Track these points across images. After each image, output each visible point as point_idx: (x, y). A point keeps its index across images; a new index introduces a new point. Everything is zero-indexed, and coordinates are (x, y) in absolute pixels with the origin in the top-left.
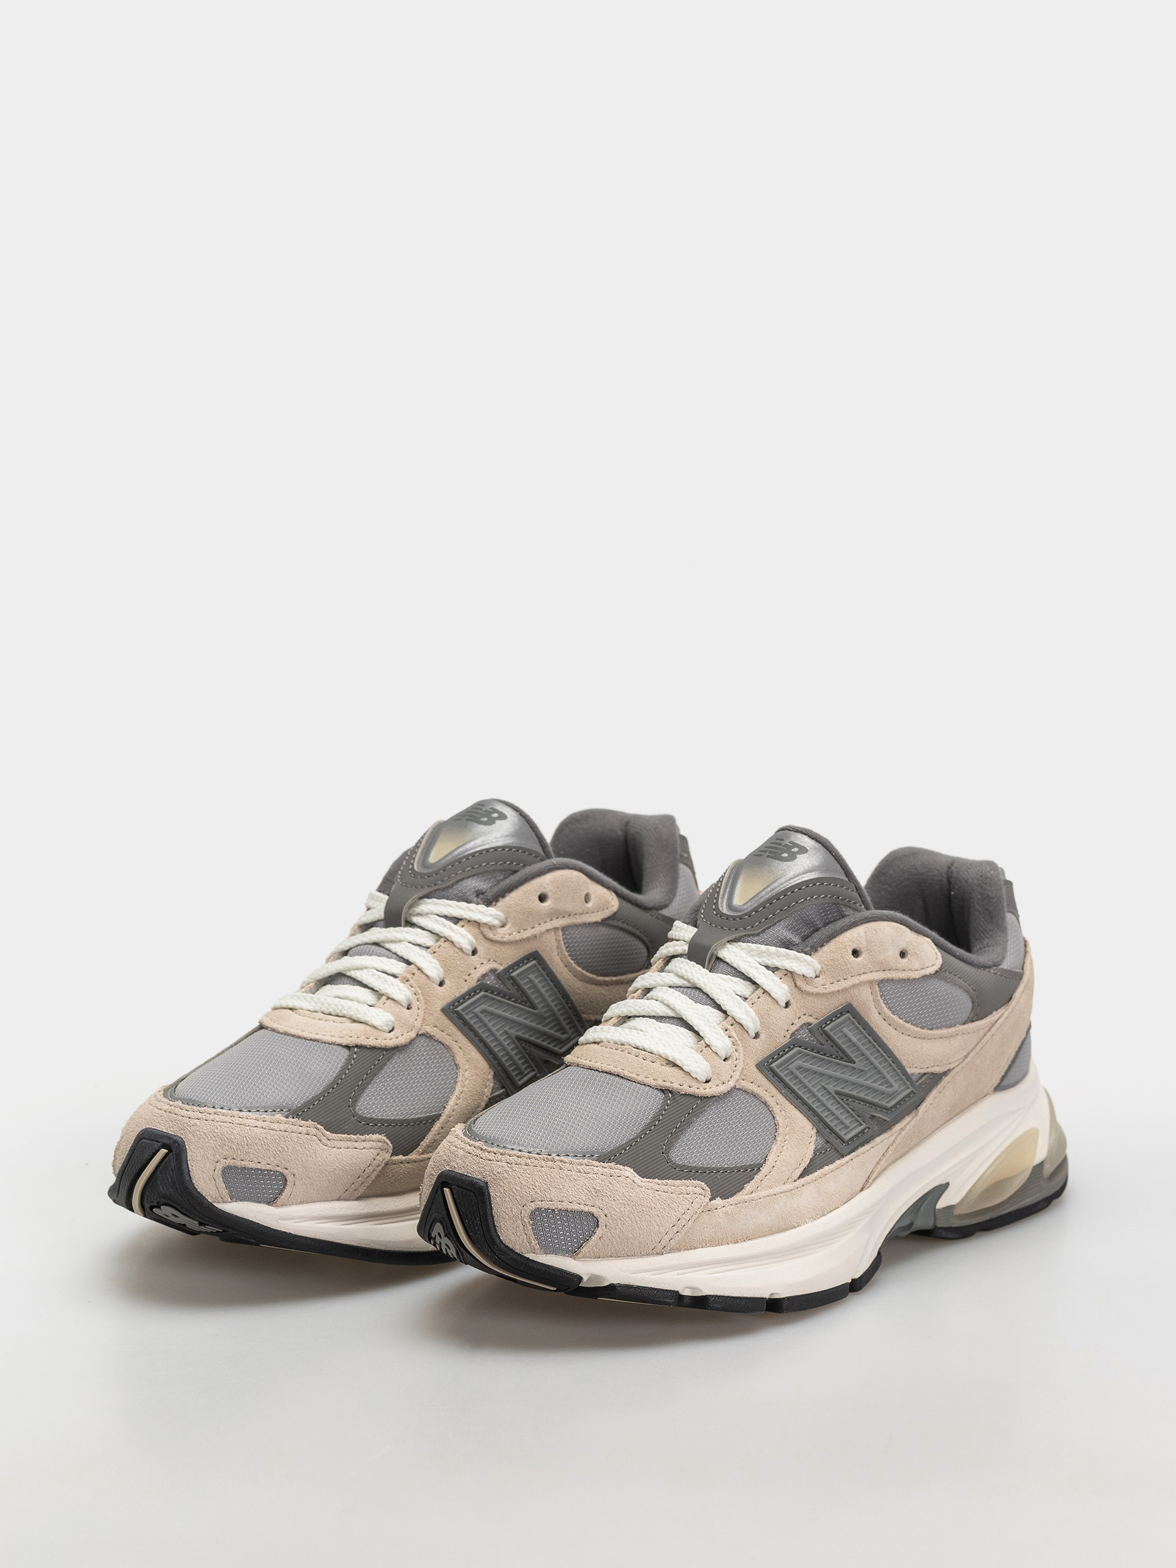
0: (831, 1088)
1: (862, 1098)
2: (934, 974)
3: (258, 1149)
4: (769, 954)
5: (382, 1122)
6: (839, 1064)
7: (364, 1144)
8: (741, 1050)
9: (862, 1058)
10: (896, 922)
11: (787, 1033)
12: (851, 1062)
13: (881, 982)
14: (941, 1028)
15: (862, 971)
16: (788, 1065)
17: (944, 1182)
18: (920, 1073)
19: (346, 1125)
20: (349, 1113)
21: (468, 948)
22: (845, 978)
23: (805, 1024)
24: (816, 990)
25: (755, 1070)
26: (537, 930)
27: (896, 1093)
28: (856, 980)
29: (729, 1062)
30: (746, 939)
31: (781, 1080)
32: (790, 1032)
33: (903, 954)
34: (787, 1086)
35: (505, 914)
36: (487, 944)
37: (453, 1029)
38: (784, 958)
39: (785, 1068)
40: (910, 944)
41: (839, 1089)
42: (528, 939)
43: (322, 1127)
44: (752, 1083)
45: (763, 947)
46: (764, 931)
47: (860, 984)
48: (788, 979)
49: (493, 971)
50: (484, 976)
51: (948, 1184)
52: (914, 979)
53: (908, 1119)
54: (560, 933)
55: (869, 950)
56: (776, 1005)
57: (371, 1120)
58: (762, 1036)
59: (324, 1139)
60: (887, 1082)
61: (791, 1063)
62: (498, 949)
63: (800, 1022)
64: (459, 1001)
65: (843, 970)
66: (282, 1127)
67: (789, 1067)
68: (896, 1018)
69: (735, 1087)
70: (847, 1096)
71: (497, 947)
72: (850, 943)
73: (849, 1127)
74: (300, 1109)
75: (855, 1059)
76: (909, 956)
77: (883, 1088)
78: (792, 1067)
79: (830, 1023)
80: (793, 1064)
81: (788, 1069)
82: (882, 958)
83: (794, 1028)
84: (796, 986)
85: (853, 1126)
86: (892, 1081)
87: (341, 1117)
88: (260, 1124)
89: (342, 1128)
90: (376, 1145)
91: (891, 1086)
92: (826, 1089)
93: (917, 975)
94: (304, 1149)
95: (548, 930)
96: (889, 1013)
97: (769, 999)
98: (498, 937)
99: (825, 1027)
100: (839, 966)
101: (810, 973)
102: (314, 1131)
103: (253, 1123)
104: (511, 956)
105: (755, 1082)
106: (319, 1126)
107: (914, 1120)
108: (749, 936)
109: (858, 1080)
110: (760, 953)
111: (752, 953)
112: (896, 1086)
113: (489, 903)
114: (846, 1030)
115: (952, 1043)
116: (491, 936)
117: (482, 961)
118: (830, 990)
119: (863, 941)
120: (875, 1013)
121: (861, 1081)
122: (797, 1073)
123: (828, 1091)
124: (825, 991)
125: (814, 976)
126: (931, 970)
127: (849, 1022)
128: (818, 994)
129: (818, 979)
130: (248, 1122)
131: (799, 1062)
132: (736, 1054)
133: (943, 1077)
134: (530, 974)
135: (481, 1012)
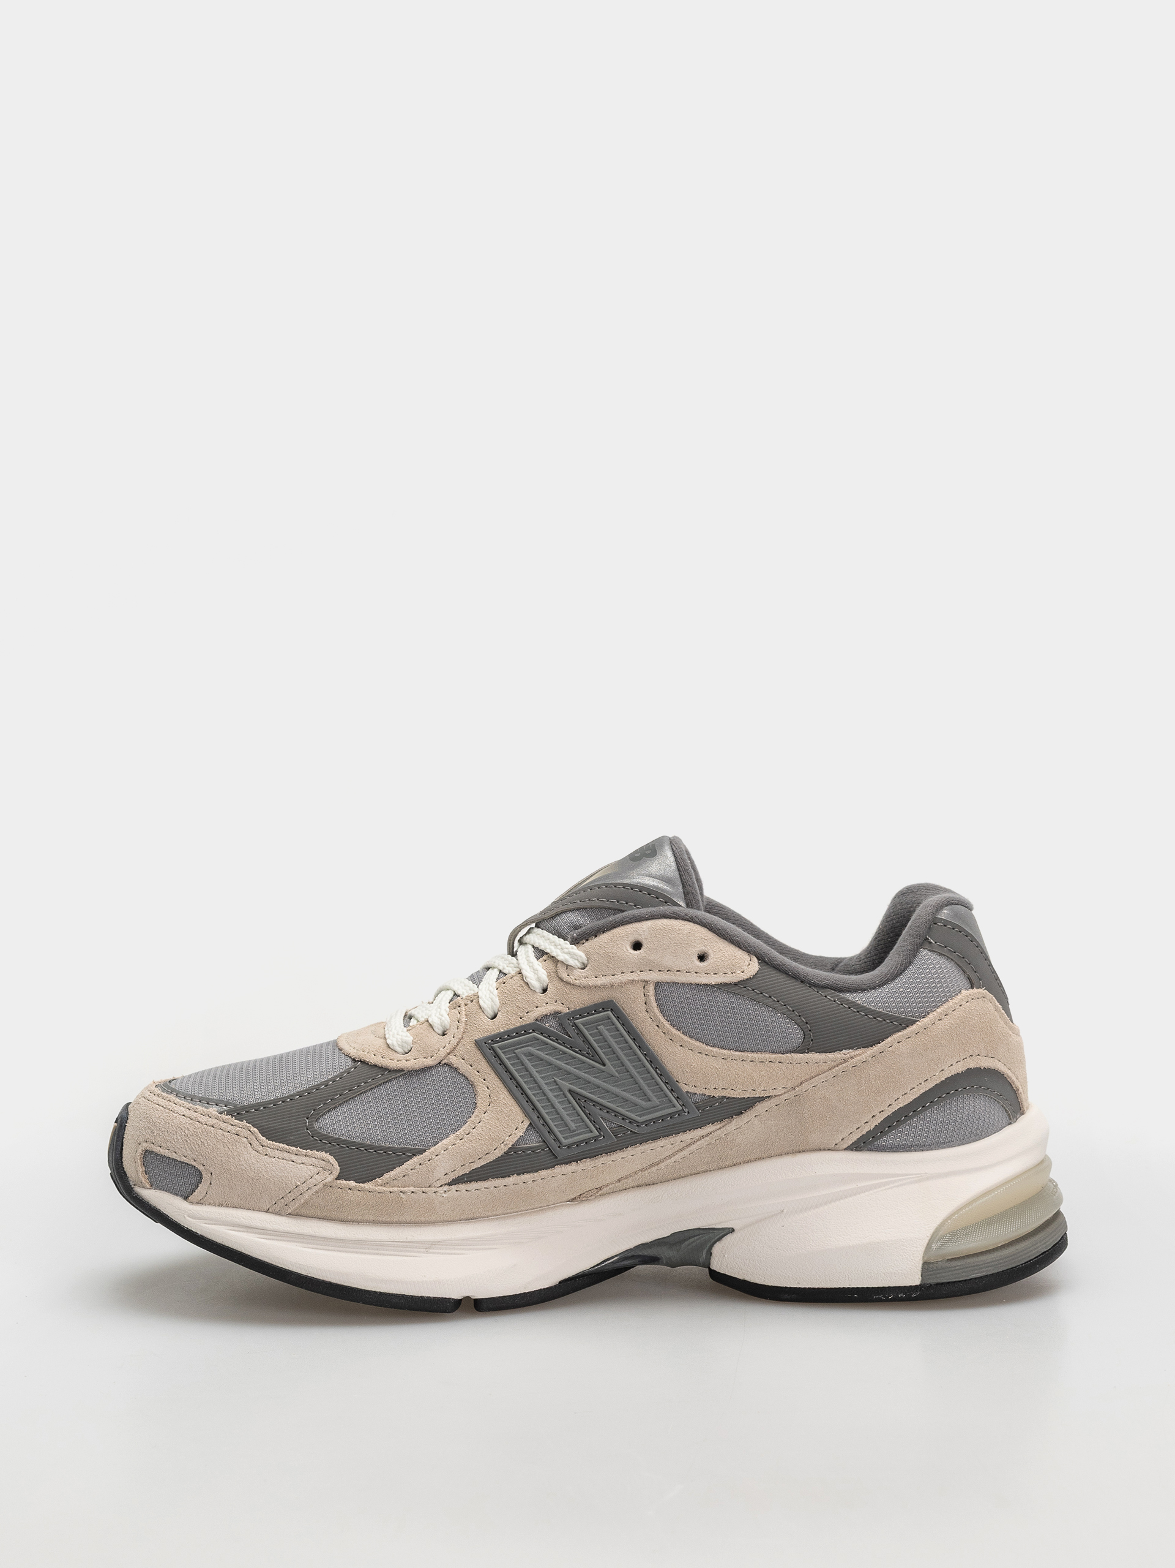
0: (565, 1085)
1: (604, 1105)
3: (177, 1139)
5: (339, 1141)
6: (585, 1062)
7: (304, 1159)
9: (616, 1062)
12: (601, 1064)
16: (517, 1049)
19: (291, 1136)
20: (303, 1123)
21: (537, 985)
26: (619, 978)
27: (654, 1109)
31: (502, 1064)
34: (507, 1071)
35: (587, 955)
36: (560, 985)
37: (483, 1065)
39: (512, 1050)
41: (575, 1088)
42: (604, 987)
43: (256, 1130)
49: (556, 1014)
50: (546, 1017)
54: (651, 988)
57: (326, 1137)
59: (255, 1143)
60: (645, 1095)
62: (568, 991)
64: (501, 1037)
66: (211, 1121)
70: (585, 1098)
71: (567, 989)
73: (574, 1131)
74: (245, 1109)
75: (606, 1061)
77: (636, 1100)
78: (520, 1052)
79: (585, 1016)
80: (522, 1049)
85: (580, 1131)
87: (290, 1126)
88: (187, 1113)
89: (285, 1137)
90: (317, 1163)
91: (649, 1100)
92: (557, 1085)
94: (227, 1149)
95: (633, 981)
98: (571, 979)
99: (577, 1019)
102: (246, 1133)
103: (182, 1110)
104: (579, 1000)
106: (254, 1129)
109: (605, 1083)
113: (575, 942)
114: (602, 1028)
116: (564, 975)
117: (548, 1000)
121: (608, 1085)
122: (525, 1060)
123: (559, 1088)
130: (177, 1108)
131: (533, 1050)
134: (602, 1024)
135: (525, 1054)
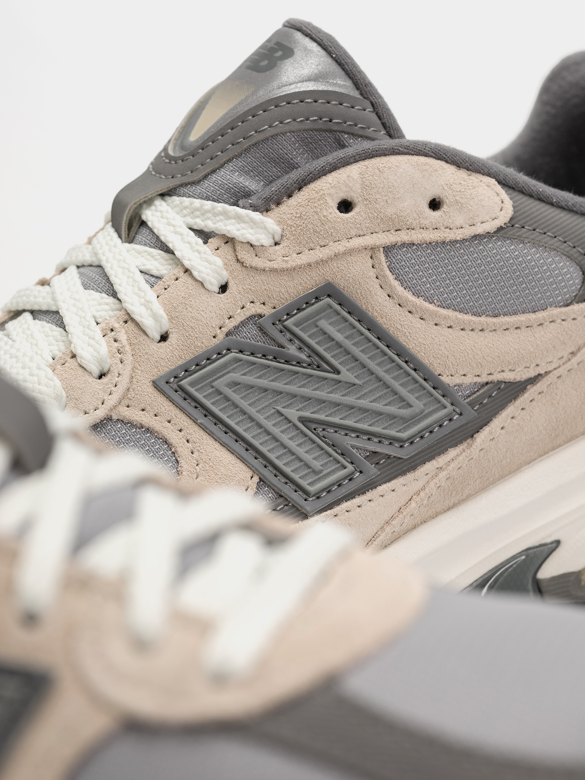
0: (293, 413)
1: (351, 427)
2: (495, 232)
4: (204, 213)
6: (311, 376)
8: (129, 359)
9: (353, 364)
10: (426, 155)
11: (219, 331)
12: (334, 373)
13: (388, 250)
14: (515, 313)
15: (353, 233)
16: (214, 381)
17: (549, 540)
18: (475, 383)
22: (322, 244)
23: (252, 317)
24: (268, 265)
25: (151, 390)
28: (340, 247)
29: (104, 380)
30: (182, 190)
31: (199, 405)
32: (225, 330)
33: (435, 205)
34: (208, 413)
38: (222, 217)
39: (206, 385)
40: (446, 188)
41: (307, 414)
44: (143, 410)
45: (197, 202)
46: (205, 177)
47: (350, 252)
48: (226, 249)
51: (558, 543)
52: (454, 242)
53: (452, 453)
55: (367, 200)
56: (202, 290)
58: (172, 338)
60: (402, 399)
61: (220, 377)
63: (242, 314)
65: (317, 232)
67: (214, 384)
68: (419, 302)
69: (109, 419)
70: (323, 424)
72: (332, 191)
73: (321, 472)
75: (340, 367)
76: (445, 206)
77: (393, 409)
78: (220, 384)
79: (296, 314)
80: (221, 379)
81: (213, 387)
82: (390, 211)
83: (230, 325)
84: (238, 260)
85: (328, 470)
86: (411, 398)
91: (409, 405)
92: (282, 415)
93: (458, 235)
96: (408, 295)
97: (190, 281)
99: (286, 320)
100: (310, 226)
101: (265, 240)
105: (148, 408)
107: (464, 454)
108: (185, 185)
109: (346, 398)
110: (193, 212)
111: (185, 212)
112: (418, 405)
114: (324, 324)
115: (537, 335)
118: (294, 264)
119: (357, 188)
120: (381, 296)
121: (350, 400)
122: (229, 392)
123: (286, 418)
124: (285, 266)
125: (271, 242)
126: (491, 226)
127: (329, 311)
128: (274, 271)
129: (277, 247)
131: (235, 376)
132: (121, 366)
133: (528, 387)
